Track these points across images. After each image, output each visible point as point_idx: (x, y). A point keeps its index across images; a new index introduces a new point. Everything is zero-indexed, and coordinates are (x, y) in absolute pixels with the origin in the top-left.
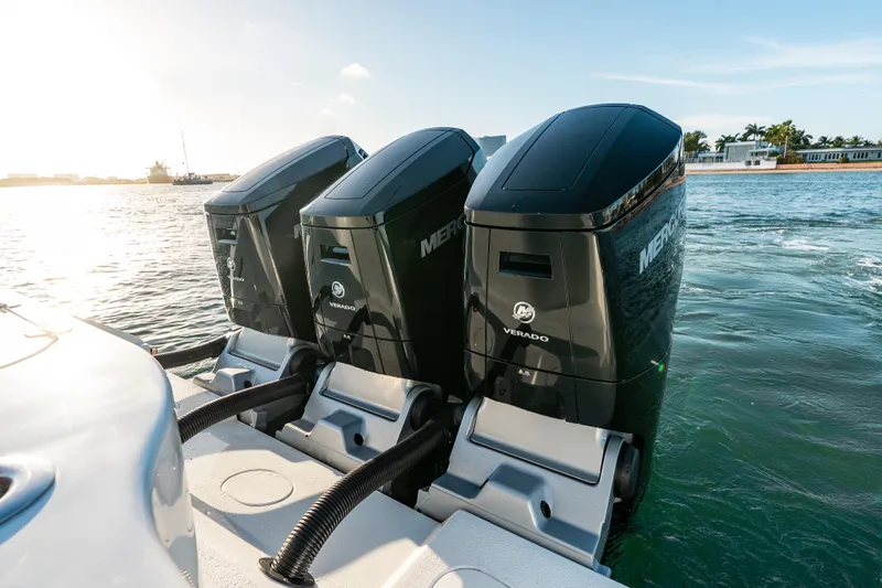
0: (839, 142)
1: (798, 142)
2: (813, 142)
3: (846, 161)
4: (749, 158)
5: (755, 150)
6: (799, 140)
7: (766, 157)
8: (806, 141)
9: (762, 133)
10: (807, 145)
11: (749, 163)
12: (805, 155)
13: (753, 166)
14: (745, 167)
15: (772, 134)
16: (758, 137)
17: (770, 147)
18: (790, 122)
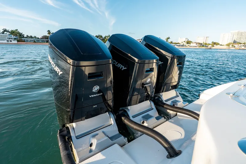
0: (31, 37)
1: (21, 36)
2: (25, 36)
3: (35, 42)
4: (7, 39)
5: (8, 37)
6: (21, 35)
7: (13, 39)
8: (23, 36)
9: (9, 32)
10: (23, 37)
11: (8, 41)
12: (24, 40)
13: (9, 42)
14: (7, 42)
15: (12, 33)
16: (8, 33)
17: (13, 37)
18: (17, 30)
